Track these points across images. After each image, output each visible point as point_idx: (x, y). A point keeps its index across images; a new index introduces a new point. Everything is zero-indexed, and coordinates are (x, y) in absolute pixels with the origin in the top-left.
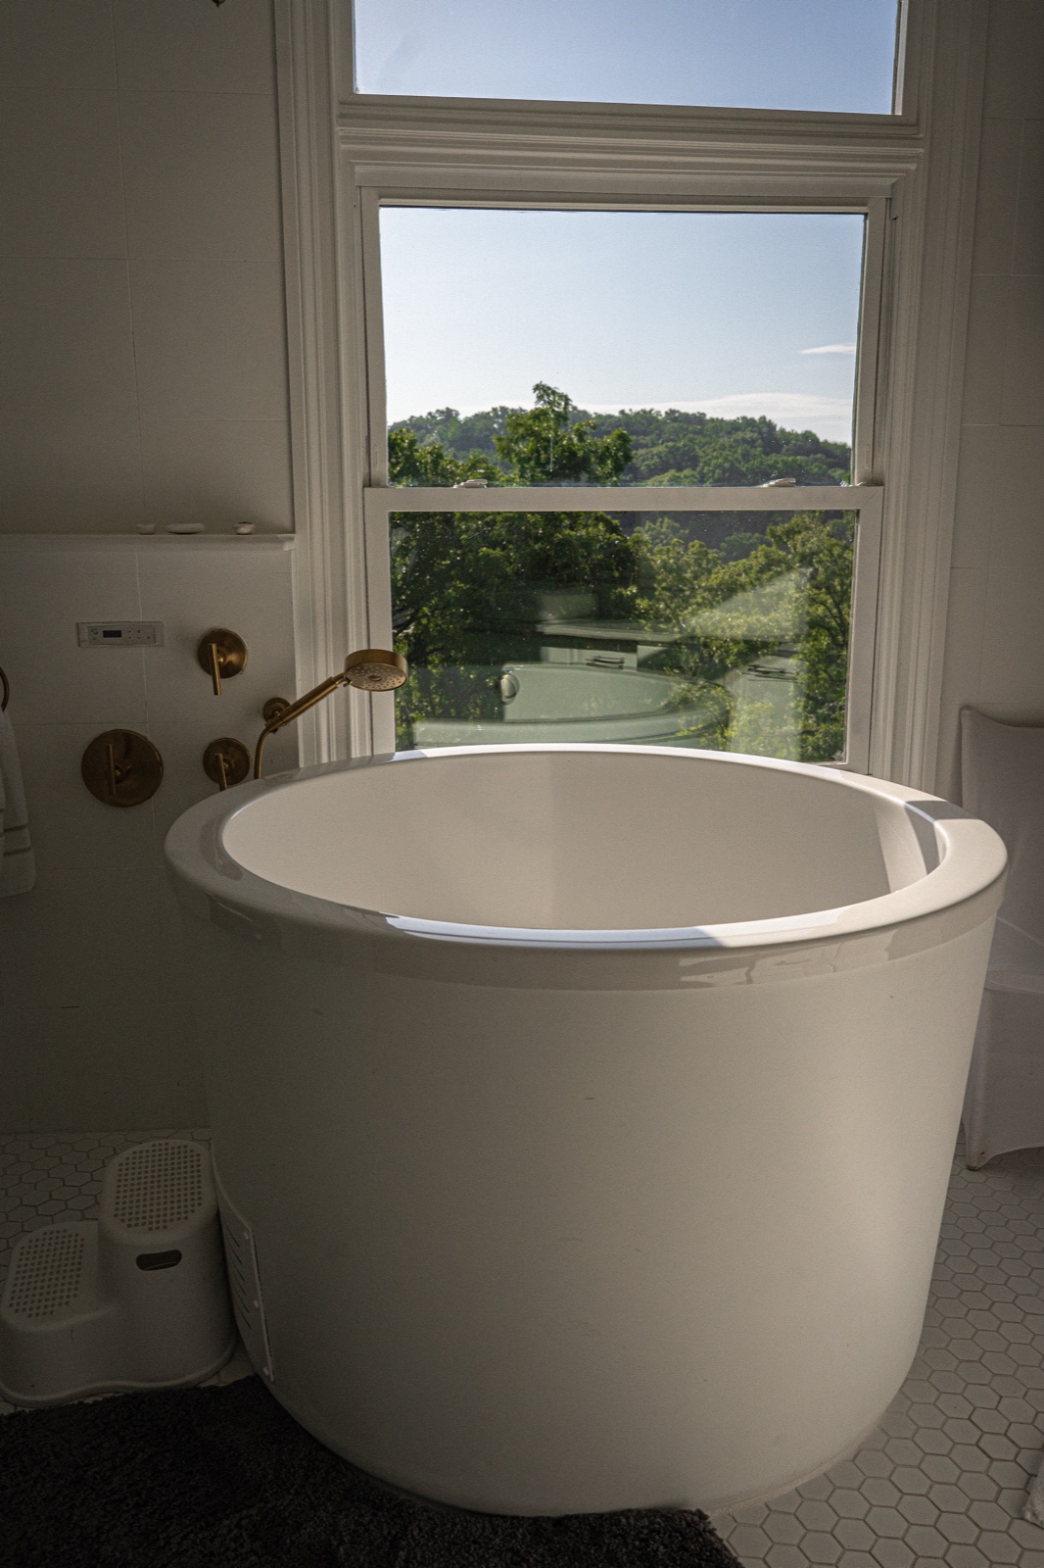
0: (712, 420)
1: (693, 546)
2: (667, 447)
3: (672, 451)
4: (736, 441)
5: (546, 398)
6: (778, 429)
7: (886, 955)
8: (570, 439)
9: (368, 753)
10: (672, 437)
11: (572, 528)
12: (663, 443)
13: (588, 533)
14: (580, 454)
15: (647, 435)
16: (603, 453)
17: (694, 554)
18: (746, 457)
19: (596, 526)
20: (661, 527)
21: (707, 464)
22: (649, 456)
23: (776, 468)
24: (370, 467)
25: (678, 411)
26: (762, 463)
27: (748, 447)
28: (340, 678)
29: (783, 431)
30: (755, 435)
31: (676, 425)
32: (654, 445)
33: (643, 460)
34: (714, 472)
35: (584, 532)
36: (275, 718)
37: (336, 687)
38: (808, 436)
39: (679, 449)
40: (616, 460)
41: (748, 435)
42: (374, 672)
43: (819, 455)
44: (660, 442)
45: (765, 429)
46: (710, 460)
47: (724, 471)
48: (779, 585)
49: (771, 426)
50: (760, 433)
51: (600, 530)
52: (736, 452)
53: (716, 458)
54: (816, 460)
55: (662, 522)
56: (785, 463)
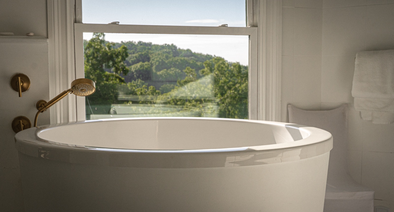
0: (154, 45)
1: (150, 88)
2: (139, 54)
3: (141, 55)
4: (163, 52)
5: (96, 34)
6: (178, 48)
7: (299, 158)
8: (105, 49)
9: (75, 120)
10: (141, 51)
11: (107, 80)
12: (137, 52)
13: (113, 82)
14: (109, 54)
15: (131, 50)
16: (118, 54)
17: (151, 91)
18: (167, 57)
19: (116, 80)
20: (138, 82)
21: (153, 60)
22: (132, 57)
23: (178, 62)
24: (76, 16)
25: (142, 42)
26: (173, 60)
27: (168, 54)
28: (69, 90)
29: (179, 49)
30: (170, 50)
31: (142, 46)
32: (134, 53)
33: (130, 59)
34: (156, 63)
35: (111, 82)
36: (42, 107)
37: (67, 94)
38: (188, 50)
39: (142, 55)
40: (123, 57)
41: (168, 50)
42: (83, 87)
43: (192, 57)
44: (136, 52)
45: (173, 48)
46: (154, 59)
47: (159, 63)
48: (203, 80)
49: (175, 47)
50: (172, 49)
51: (117, 82)
52: (163, 56)
53: (157, 58)
54: (191, 59)
55: (138, 81)
56: (181, 60)
